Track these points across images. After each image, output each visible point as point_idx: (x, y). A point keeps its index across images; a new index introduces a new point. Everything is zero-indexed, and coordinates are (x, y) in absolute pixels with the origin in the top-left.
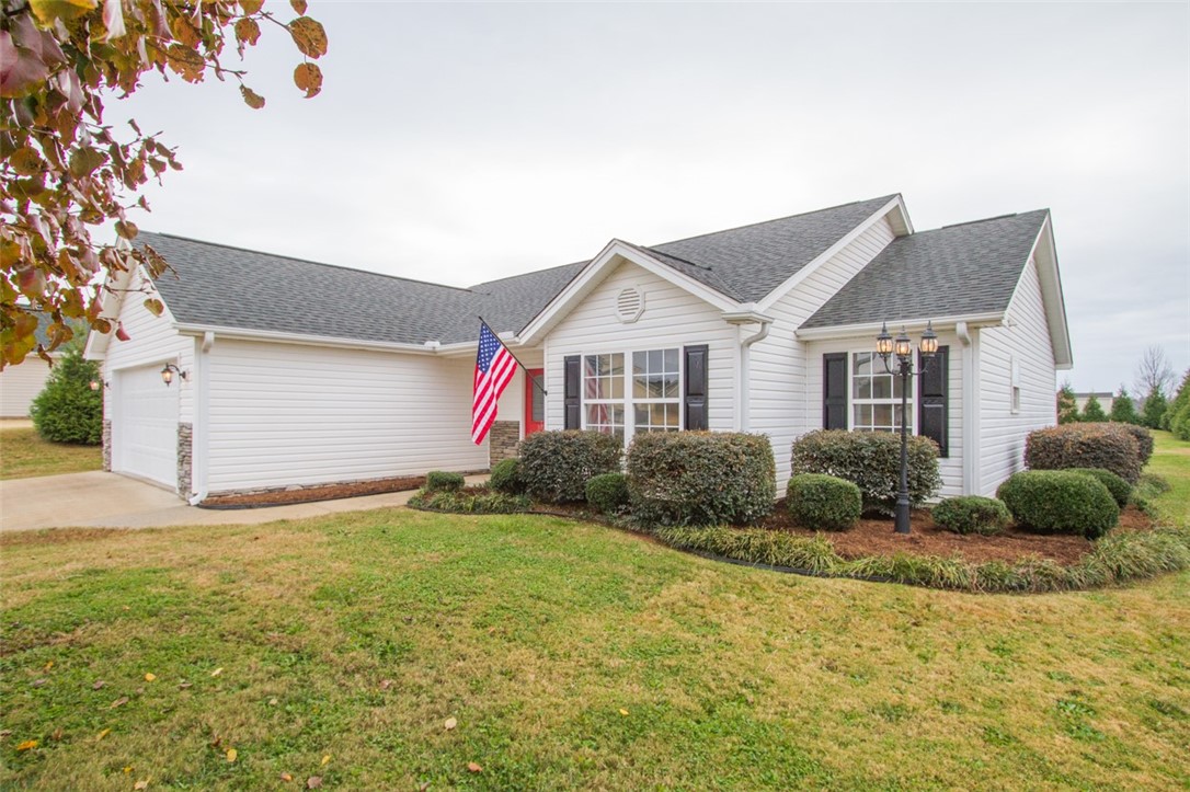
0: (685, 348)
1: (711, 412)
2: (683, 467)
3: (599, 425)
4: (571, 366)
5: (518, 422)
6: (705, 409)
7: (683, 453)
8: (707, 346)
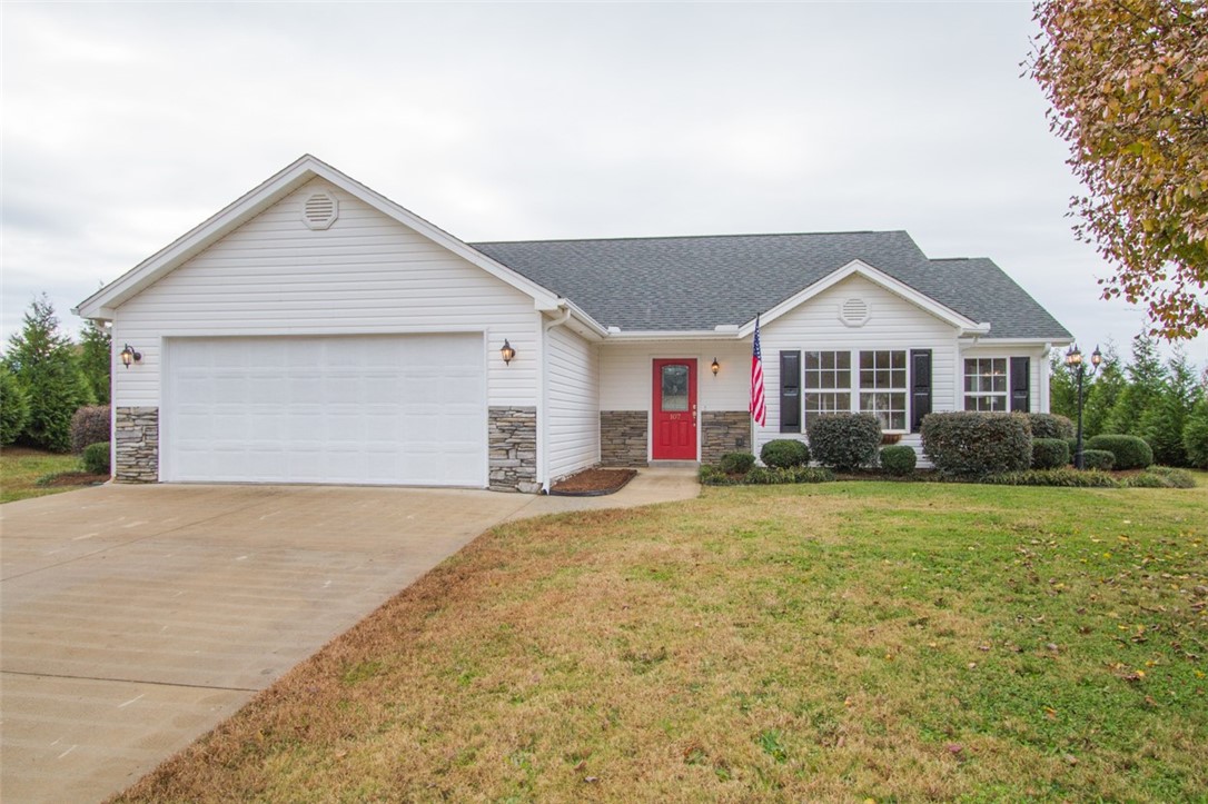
0: (912, 351)
1: (934, 399)
2: (1003, 434)
3: (835, 411)
4: (789, 362)
5: (646, 412)
6: (929, 397)
7: (1002, 424)
8: (930, 350)
